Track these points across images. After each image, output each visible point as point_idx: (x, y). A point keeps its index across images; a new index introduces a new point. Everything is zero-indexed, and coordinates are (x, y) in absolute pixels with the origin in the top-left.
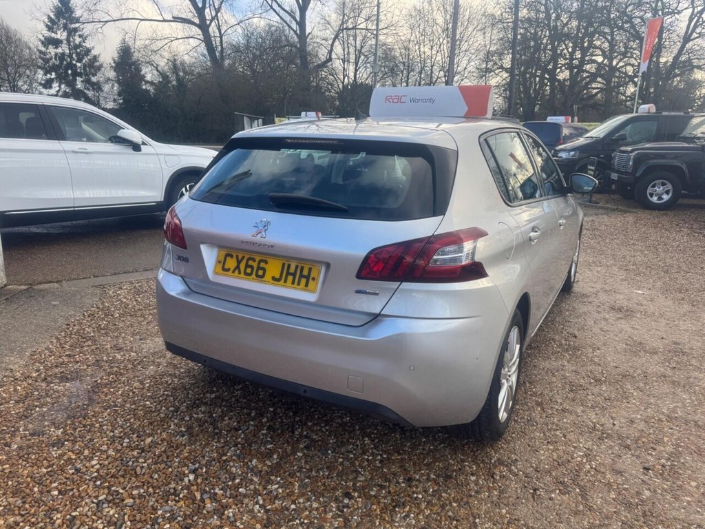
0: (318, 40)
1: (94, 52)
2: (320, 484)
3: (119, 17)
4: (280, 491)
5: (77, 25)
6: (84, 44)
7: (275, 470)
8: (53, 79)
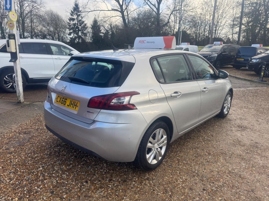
0: (165, 15)
1: (85, 23)
2: (80, 177)
3: (93, 10)
4: (65, 177)
5: (80, 13)
6: (82, 20)
7: (68, 170)
8: (72, 32)
